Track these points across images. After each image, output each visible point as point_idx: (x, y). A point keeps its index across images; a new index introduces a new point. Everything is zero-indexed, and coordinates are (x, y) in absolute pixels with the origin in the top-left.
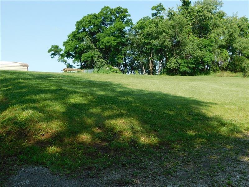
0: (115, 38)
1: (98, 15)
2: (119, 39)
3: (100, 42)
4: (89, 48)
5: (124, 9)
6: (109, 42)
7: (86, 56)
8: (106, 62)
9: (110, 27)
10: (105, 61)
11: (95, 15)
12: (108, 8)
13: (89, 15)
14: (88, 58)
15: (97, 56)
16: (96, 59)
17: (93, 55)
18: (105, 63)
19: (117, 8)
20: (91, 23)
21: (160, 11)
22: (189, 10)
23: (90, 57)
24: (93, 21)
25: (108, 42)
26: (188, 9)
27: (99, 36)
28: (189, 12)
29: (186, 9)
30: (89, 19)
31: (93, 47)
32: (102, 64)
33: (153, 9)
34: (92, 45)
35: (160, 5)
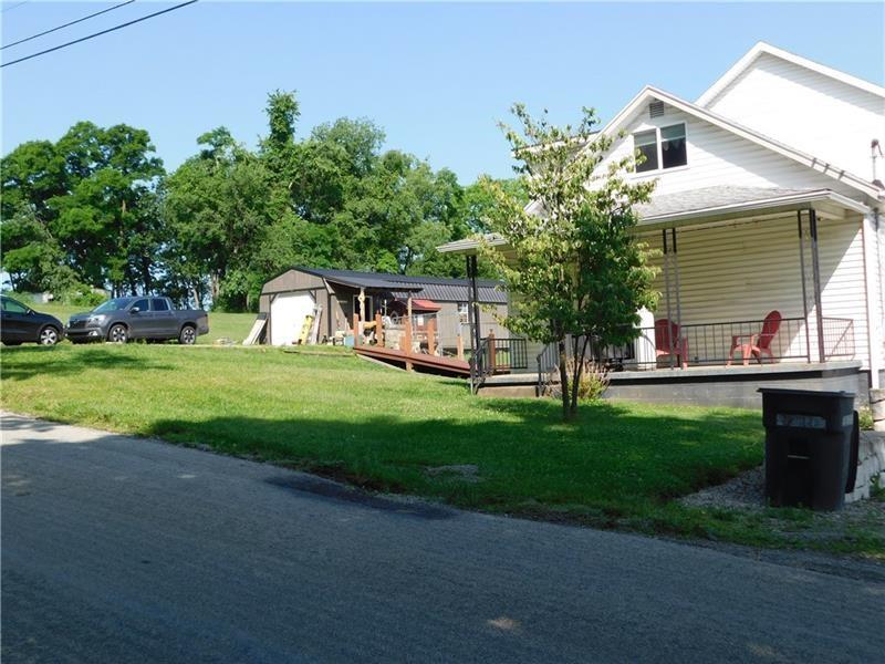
0: (98, 210)
1: (58, 144)
2: (109, 215)
3: (60, 221)
4: (29, 235)
5: (137, 131)
6: (78, 222)
7: (16, 258)
8: (79, 276)
9: (99, 178)
10: (76, 274)
11: (47, 146)
12: (89, 126)
13: (31, 144)
14: (23, 262)
15: (50, 258)
16: (46, 267)
17: (38, 254)
18: (75, 277)
19: (118, 127)
20: (35, 167)
21: (223, 147)
22: (285, 151)
23: (28, 261)
24: (40, 161)
25: (76, 223)
26: (283, 147)
27: (56, 204)
28: (286, 156)
29: (278, 147)
30: (28, 156)
31: (42, 232)
32: (65, 281)
33: (200, 141)
34: (39, 227)
35: (222, 132)
